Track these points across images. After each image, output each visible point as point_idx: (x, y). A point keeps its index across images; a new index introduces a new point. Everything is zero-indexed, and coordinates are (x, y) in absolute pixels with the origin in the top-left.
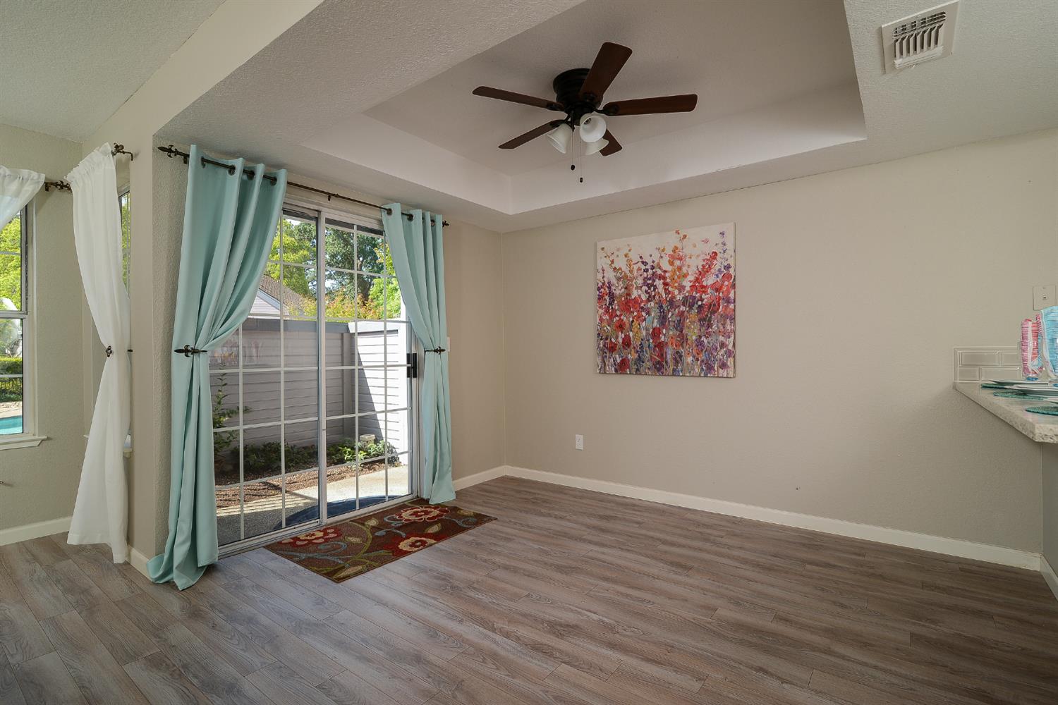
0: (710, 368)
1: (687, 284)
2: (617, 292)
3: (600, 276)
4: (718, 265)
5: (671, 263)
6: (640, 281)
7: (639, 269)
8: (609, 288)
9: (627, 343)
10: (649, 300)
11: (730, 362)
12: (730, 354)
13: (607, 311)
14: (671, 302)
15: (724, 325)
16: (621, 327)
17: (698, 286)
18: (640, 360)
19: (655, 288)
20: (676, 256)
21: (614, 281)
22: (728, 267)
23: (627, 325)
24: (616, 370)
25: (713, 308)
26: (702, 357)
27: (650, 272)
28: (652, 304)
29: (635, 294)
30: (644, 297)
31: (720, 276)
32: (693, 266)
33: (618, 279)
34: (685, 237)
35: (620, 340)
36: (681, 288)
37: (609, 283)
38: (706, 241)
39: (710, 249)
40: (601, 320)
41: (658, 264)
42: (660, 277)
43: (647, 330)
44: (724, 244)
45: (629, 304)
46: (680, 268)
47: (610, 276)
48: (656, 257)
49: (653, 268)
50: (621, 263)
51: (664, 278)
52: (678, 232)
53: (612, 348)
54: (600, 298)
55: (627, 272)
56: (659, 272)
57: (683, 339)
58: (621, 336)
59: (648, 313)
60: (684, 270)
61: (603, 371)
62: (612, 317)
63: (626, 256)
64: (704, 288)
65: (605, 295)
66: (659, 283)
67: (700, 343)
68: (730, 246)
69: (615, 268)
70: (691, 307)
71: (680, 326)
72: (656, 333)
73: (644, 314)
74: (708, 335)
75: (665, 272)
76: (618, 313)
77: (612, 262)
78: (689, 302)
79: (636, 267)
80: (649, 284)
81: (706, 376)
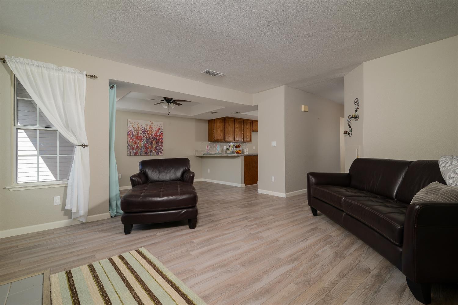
0: (158, 153)
1: (153, 135)
2: (135, 134)
3: (129, 129)
4: (160, 131)
5: (150, 129)
6: (141, 132)
7: (141, 129)
8: (132, 132)
9: (137, 147)
10: (144, 137)
11: (162, 152)
12: (162, 150)
13: (131, 139)
14: (149, 138)
15: (161, 144)
16: (136, 143)
17: (156, 135)
18: (141, 152)
19: (145, 134)
20: (150, 127)
21: (133, 131)
22: (162, 132)
23: (137, 143)
24: (134, 155)
25: (159, 140)
26: (157, 151)
27: (144, 130)
28: (144, 138)
29: (140, 135)
30: (142, 136)
31: (161, 133)
32: (155, 130)
33: (135, 130)
34: (153, 123)
35: (135, 147)
36: (152, 135)
37: (132, 131)
38: (158, 125)
39: (158, 127)
40: (129, 141)
41: (146, 128)
42: (147, 132)
43: (143, 144)
44: (161, 127)
45: (138, 137)
46: (151, 130)
47: (132, 129)
48: (146, 126)
49: (145, 129)
50: (135, 126)
51: (148, 132)
52: (151, 122)
53: (133, 149)
54: (129, 135)
55: (137, 129)
56: (146, 130)
57: (152, 147)
58: (136, 146)
59: (143, 140)
60: (152, 131)
61: (130, 155)
62: (133, 140)
63: (137, 125)
64: (157, 136)
65: (130, 134)
66: (146, 133)
67: (156, 148)
68: (162, 127)
69: (134, 127)
70: (154, 139)
71: (151, 144)
72: (145, 146)
73: (142, 140)
74: (158, 146)
75: (148, 130)
76: (135, 139)
77: (133, 125)
78: (154, 138)
79: (140, 128)
80: (144, 133)
81: (157, 155)
